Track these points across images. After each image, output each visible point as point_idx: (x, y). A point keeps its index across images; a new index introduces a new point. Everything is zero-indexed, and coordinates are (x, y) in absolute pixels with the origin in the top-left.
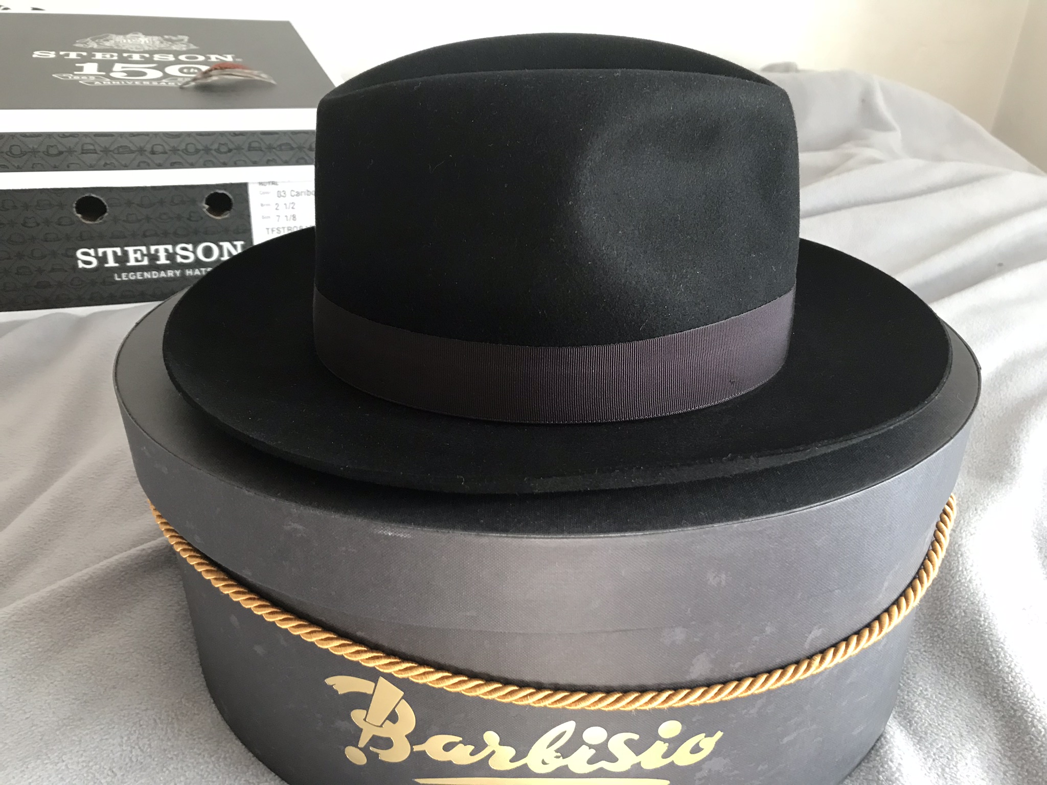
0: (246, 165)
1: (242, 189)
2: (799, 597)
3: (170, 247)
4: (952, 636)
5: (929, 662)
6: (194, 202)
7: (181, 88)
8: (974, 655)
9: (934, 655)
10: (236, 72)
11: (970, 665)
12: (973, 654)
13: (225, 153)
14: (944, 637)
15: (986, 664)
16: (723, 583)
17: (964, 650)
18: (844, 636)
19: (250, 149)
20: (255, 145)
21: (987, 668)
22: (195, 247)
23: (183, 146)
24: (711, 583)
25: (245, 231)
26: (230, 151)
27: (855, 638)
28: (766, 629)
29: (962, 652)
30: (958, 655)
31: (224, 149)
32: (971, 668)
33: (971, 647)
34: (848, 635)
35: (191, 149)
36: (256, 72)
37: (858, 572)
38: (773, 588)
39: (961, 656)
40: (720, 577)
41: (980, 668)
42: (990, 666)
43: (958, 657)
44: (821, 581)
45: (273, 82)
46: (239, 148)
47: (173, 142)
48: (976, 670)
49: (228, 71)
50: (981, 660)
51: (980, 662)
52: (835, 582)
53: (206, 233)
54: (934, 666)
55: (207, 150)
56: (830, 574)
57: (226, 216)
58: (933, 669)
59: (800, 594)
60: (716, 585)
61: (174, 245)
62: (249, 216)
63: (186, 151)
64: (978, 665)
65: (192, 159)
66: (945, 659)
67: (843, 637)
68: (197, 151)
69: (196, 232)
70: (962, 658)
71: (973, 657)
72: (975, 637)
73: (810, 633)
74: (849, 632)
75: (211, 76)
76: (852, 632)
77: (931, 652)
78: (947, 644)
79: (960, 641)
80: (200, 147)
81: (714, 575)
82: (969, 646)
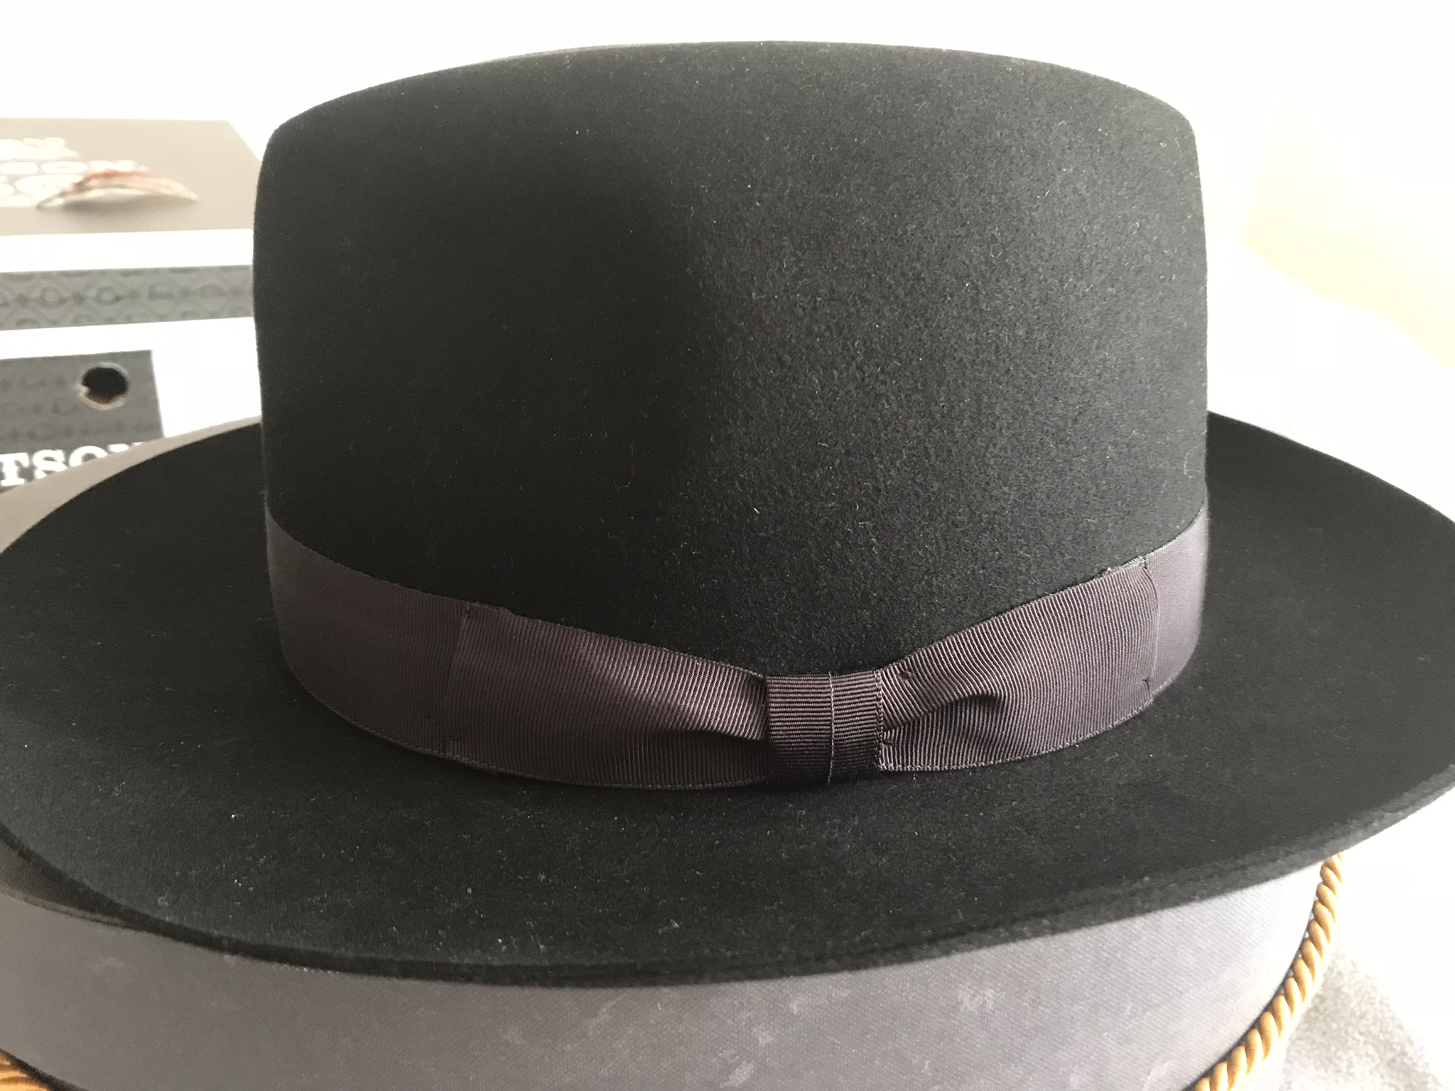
0: (145, 319)
1: (142, 359)
2: (1128, 1012)
3: (23, 458)
4: (1339, 1007)
5: (1309, 1058)
6: (61, 383)
7: (40, 207)
8: (1382, 1038)
9: (1314, 1042)
10: (133, 182)
11: (1376, 1056)
12: (1378, 1037)
13: (112, 302)
14: (1326, 1009)
15: (1404, 1054)
16: (990, 1006)
17: (1363, 1030)
18: (1203, 1068)
19: (153, 295)
20: (159, 289)
21: (1405, 1060)
22: (68, 455)
23: (37, 293)
24: (966, 1008)
25: (152, 427)
26: (118, 299)
27: (1223, 1068)
28: (1071, 1079)
29: (1361, 1033)
30: (1354, 1039)
31: (107, 297)
32: (1379, 1061)
33: (1374, 1024)
34: (1210, 1065)
35: (51, 297)
36: (164, 182)
37: (1226, 952)
38: (1081, 1002)
39: (1359, 1041)
40: (984, 995)
41: (1393, 1060)
42: (1409, 1055)
43: (1355, 1042)
44: (1165, 976)
45: (193, 196)
46: (133, 295)
47: (20, 288)
48: (1388, 1064)
49: (116, 181)
50: (1394, 1046)
51: (1392, 1050)
52: (1190, 976)
53: (85, 432)
54: (1319, 1063)
55: (79, 298)
56: (1181, 961)
57: (119, 403)
58: (1317, 1068)
59: (1129, 1008)
60: (977, 1012)
61: (31, 452)
62: (155, 402)
63: (42, 301)
64: (1390, 1055)
65: (54, 313)
66: (1333, 1049)
67: (1203, 1070)
68: (62, 301)
69: (68, 432)
70: (1361, 1044)
71: (1380, 1041)
72: (1377, 1005)
73: (1148, 1074)
74: (1213, 1060)
75: (90, 189)
76: (1216, 1058)
77: (1308, 1037)
78: (1333, 1020)
79: (1353, 1014)
80: (65, 294)
81: (972, 992)
82: (1370, 1022)
